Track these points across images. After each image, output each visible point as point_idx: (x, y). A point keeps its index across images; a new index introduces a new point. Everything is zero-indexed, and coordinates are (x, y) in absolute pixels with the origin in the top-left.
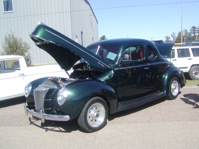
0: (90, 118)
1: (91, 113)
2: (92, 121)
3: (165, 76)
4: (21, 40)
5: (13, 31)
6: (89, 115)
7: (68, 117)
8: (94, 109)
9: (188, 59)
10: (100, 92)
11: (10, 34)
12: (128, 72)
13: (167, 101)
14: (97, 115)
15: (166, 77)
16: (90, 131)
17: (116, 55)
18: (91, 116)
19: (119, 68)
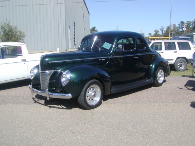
0: (88, 97)
1: (89, 93)
2: (90, 100)
3: (153, 65)
4: (16, 28)
5: (8, 20)
6: (87, 94)
7: (70, 95)
8: (92, 90)
9: (174, 52)
10: (96, 76)
12: (120, 60)
13: (153, 88)
14: (94, 95)
15: (153, 66)
16: (88, 108)
17: (111, 45)
18: (89, 95)
19: (113, 56)
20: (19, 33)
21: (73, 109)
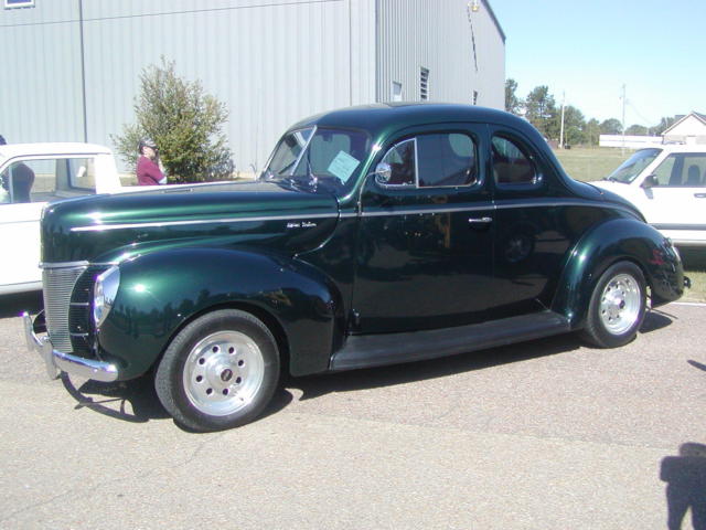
0: (202, 382)
1: (205, 365)
2: (209, 391)
3: (579, 253)
4: (196, 88)
7: (112, 368)
8: (219, 352)
11: (161, 67)
14: (223, 374)
15: (583, 258)
16: (194, 426)
17: (358, 162)
18: (203, 374)
19: (357, 211)
20: (205, 106)
21: (151, 420)
